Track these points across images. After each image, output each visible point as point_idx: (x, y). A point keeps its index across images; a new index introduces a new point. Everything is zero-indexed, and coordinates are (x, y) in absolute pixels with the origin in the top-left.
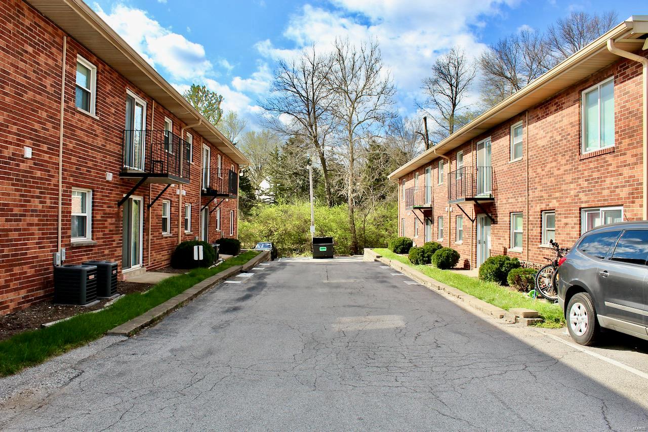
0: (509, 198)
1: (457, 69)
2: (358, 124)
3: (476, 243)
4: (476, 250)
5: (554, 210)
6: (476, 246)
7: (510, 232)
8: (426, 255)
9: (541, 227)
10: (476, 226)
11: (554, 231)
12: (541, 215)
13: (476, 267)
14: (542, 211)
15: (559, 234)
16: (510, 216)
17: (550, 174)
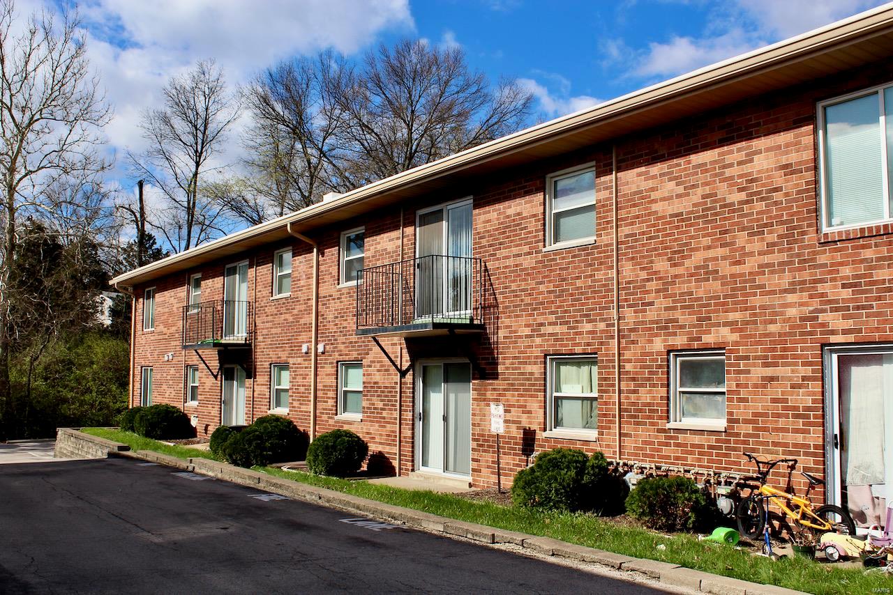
0: (542, 324)
1: (207, 100)
2: (26, 175)
3: (413, 420)
4: (413, 434)
5: (724, 349)
6: (413, 424)
7: (545, 396)
8: (268, 444)
9: (668, 385)
10: (414, 383)
11: (723, 393)
12: (668, 361)
13: (413, 470)
14: (669, 352)
15: (745, 400)
16: (545, 363)
17: (705, 273)
